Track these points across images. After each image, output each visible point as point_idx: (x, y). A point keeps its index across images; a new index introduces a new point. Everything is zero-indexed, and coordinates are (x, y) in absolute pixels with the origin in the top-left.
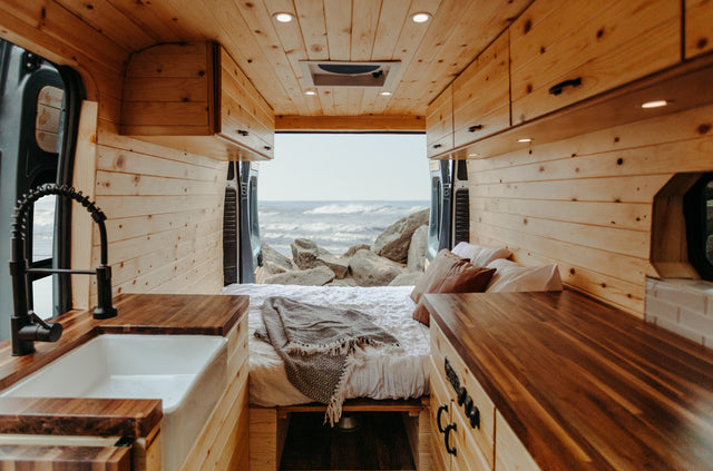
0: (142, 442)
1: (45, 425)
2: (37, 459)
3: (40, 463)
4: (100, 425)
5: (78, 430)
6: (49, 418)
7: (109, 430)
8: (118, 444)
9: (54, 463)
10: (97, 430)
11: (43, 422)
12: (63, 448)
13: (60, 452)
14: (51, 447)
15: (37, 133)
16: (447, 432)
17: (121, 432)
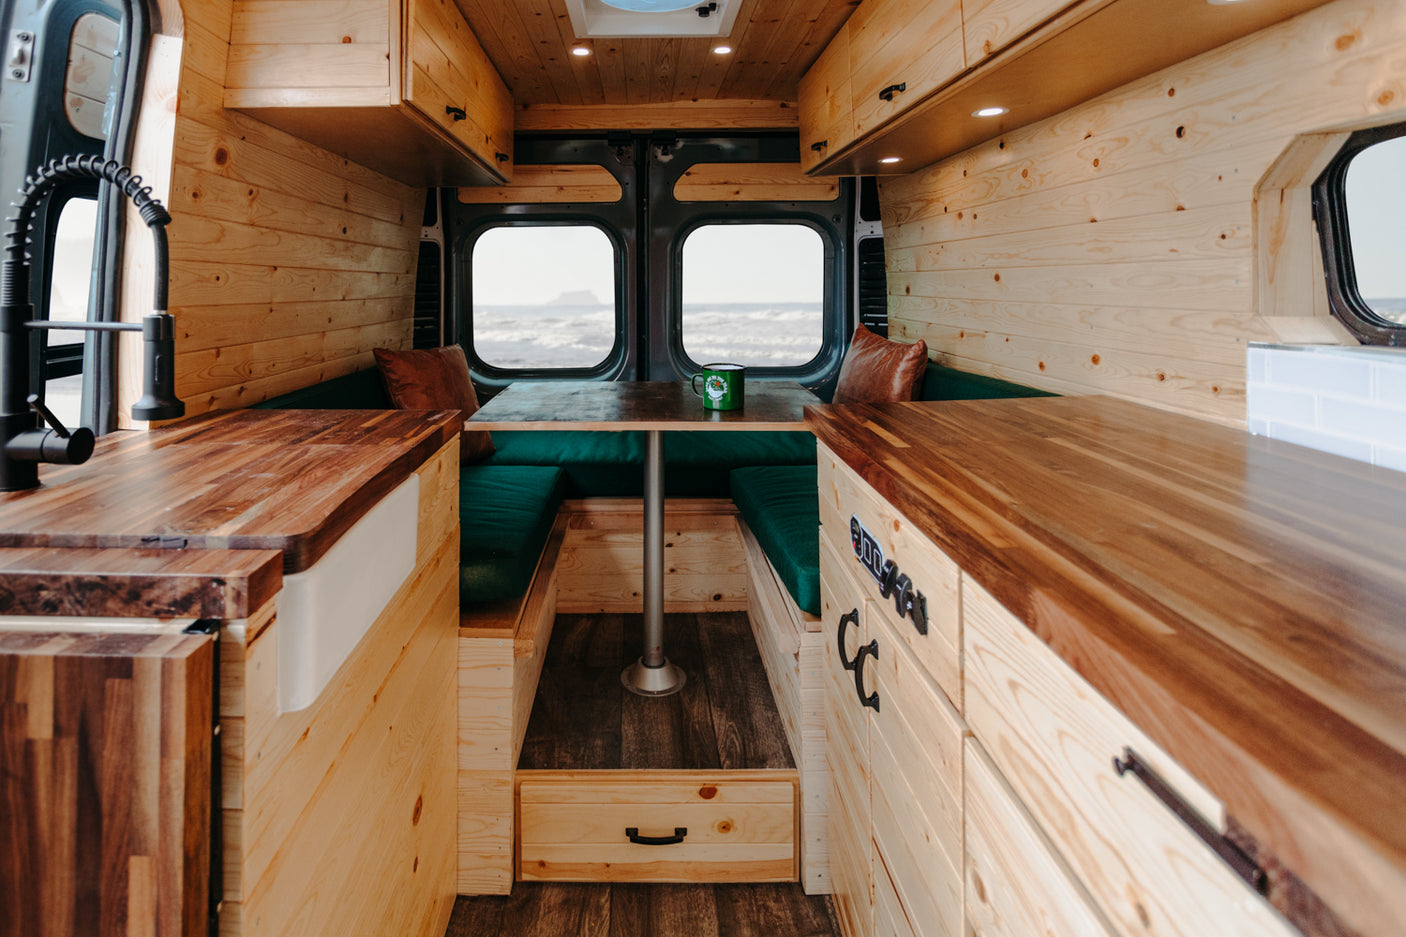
0: (238, 629)
1: (44, 593)
2: (23, 653)
3: (29, 659)
4: (155, 593)
5: (110, 604)
6: (56, 578)
7: (175, 603)
8: (190, 629)
9: (56, 659)
10: (149, 603)
11: (41, 588)
12: (78, 636)
13: (72, 641)
14: (56, 634)
15: (69, 97)
16: (857, 666)
17: (197, 607)
